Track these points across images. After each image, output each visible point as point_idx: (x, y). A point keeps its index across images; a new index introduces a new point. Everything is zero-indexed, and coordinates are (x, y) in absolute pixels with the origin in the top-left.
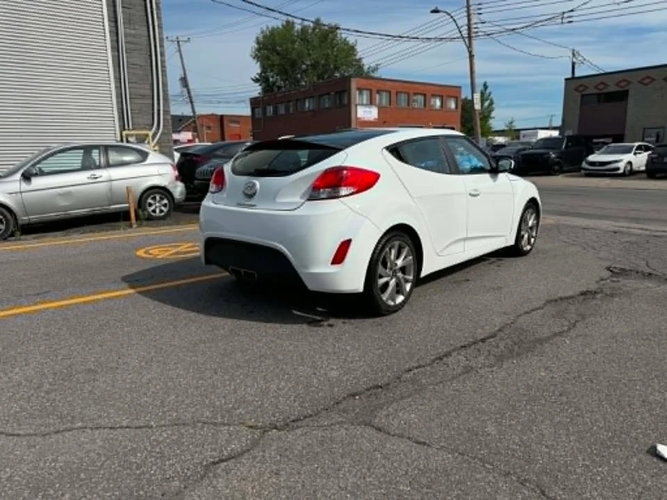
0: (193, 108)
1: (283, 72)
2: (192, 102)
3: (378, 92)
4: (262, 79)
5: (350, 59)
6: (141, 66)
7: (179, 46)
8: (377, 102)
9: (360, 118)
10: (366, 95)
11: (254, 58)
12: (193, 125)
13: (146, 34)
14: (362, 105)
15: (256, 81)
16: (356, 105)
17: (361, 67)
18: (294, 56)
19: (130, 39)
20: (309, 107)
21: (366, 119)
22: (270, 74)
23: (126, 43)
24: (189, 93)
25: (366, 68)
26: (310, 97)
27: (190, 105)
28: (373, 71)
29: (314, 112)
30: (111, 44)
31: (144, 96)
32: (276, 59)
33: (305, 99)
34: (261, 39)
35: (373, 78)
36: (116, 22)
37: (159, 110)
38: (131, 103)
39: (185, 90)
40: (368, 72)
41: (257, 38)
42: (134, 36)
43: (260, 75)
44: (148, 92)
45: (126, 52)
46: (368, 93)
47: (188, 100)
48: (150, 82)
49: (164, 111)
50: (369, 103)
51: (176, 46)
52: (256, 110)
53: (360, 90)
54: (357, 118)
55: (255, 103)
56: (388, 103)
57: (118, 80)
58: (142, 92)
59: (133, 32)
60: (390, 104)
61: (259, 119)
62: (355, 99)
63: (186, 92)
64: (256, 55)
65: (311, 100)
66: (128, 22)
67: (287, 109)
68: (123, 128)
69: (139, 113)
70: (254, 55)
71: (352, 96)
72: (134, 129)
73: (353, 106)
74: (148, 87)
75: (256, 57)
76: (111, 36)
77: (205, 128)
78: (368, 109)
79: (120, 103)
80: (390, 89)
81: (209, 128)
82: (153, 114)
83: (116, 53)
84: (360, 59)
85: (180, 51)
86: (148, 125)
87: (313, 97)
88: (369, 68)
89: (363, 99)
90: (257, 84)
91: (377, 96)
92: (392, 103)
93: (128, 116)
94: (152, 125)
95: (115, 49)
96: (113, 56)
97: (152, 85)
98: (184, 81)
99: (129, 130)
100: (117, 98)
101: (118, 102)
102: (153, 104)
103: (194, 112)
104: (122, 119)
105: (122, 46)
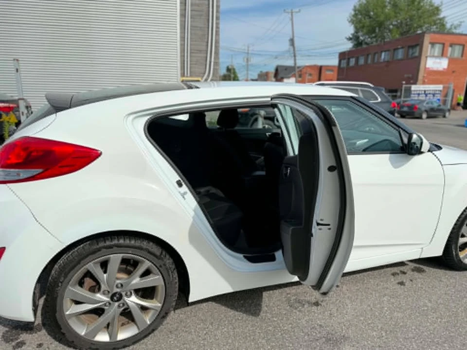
0: (295, 60)
1: (371, 31)
2: (295, 56)
3: (451, 46)
4: (355, 38)
5: (434, 18)
6: (201, 28)
7: (292, 15)
8: (449, 55)
9: (428, 68)
10: (438, 49)
11: (349, 22)
14: (433, 56)
15: (350, 39)
16: (427, 57)
17: (443, 25)
18: (382, 18)
19: (196, 8)
20: (384, 59)
21: (435, 69)
22: (360, 34)
23: (191, 10)
24: (294, 50)
25: (448, 26)
26: (385, 51)
27: (293, 58)
28: (455, 28)
29: (388, 63)
30: (180, 12)
31: (200, 51)
32: (367, 21)
33: (382, 52)
34: (358, 7)
35: (453, 34)
37: (210, 62)
38: (191, 56)
39: (291, 47)
40: (451, 29)
41: (355, 7)
42: (199, 5)
43: (353, 35)
44: (204, 48)
45: (191, 18)
46: (441, 46)
47: (293, 55)
48: (206, 40)
49: (214, 62)
50: (440, 55)
51: (290, 16)
52: (342, 61)
53: (433, 44)
54: (425, 68)
55: (343, 56)
56: (460, 55)
57: (183, 38)
58: (200, 48)
60: (462, 56)
61: (343, 69)
62: (427, 51)
63: (292, 49)
64: (352, 20)
65: (387, 53)
67: (366, 60)
68: (183, 75)
69: (196, 64)
70: (350, 19)
71: (424, 49)
72: (191, 76)
73: (423, 58)
74: (205, 44)
75: (352, 22)
76: (181, 6)
77: (307, 75)
78: (438, 60)
79: (182, 56)
80: (464, 43)
81: (310, 75)
82: (206, 65)
83: (184, 19)
84: (444, 18)
85: (292, 20)
86: (202, 73)
87: (388, 50)
88: (452, 25)
89: (434, 51)
90: (350, 42)
91: (450, 49)
92: (464, 55)
93: (188, 65)
94: (205, 73)
95: (183, 15)
96: (181, 21)
97: (208, 42)
98: (292, 41)
99: (187, 77)
100: (181, 52)
101: (181, 56)
102: (207, 57)
103: (295, 64)
104: (183, 68)
105: (189, 13)
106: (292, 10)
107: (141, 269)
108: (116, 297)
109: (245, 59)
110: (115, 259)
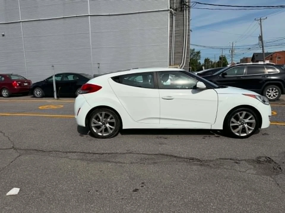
0: (263, 49)
2: (263, 47)
12: (271, 57)
13: (183, 29)
19: (177, 32)
31: (179, 52)
36: (172, 27)
37: (184, 57)
38: (174, 56)
39: (261, 41)
42: (178, 31)
44: (181, 51)
49: (186, 57)
51: (259, 22)
57: (171, 47)
58: (179, 51)
59: (178, 29)
63: (261, 43)
66: (177, 26)
68: (170, 65)
69: (177, 59)
72: (174, 65)
74: (182, 49)
76: (170, 32)
77: (277, 58)
81: (279, 58)
82: (182, 59)
85: (261, 24)
93: (172, 60)
94: (181, 63)
95: (171, 36)
96: (170, 39)
97: (183, 48)
98: (261, 38)
99: (172, 66)
100: (170, 54)
101: (170, 56)
102: (182, 55)
103: (263, 51)
104: (170, 62)
105: (174, 35)
106: (260, 18)
107: (110, 117)
108: (104, 124)
109: (231, 51)
110: (104, 113)
